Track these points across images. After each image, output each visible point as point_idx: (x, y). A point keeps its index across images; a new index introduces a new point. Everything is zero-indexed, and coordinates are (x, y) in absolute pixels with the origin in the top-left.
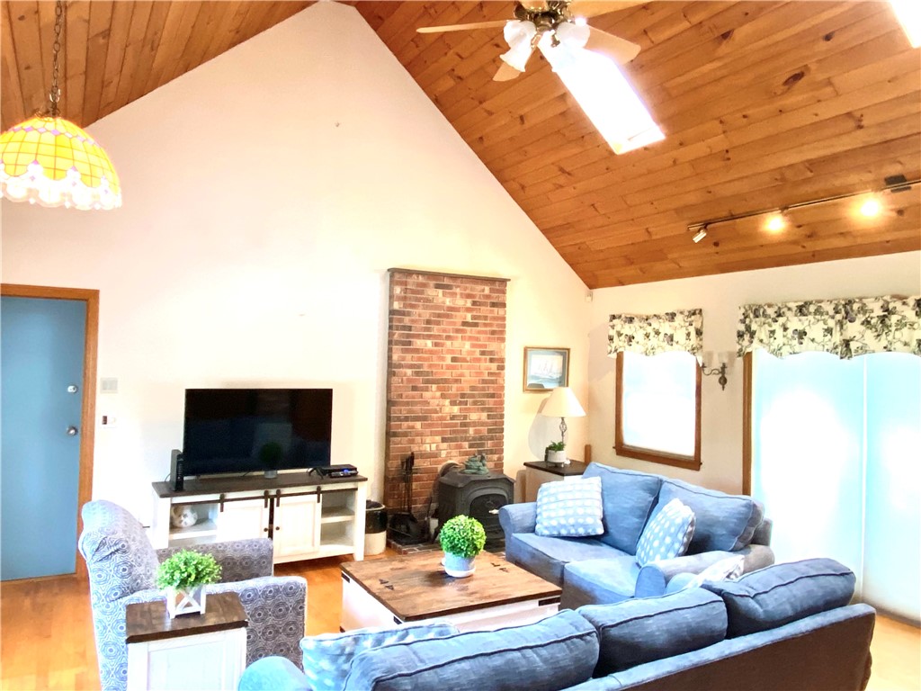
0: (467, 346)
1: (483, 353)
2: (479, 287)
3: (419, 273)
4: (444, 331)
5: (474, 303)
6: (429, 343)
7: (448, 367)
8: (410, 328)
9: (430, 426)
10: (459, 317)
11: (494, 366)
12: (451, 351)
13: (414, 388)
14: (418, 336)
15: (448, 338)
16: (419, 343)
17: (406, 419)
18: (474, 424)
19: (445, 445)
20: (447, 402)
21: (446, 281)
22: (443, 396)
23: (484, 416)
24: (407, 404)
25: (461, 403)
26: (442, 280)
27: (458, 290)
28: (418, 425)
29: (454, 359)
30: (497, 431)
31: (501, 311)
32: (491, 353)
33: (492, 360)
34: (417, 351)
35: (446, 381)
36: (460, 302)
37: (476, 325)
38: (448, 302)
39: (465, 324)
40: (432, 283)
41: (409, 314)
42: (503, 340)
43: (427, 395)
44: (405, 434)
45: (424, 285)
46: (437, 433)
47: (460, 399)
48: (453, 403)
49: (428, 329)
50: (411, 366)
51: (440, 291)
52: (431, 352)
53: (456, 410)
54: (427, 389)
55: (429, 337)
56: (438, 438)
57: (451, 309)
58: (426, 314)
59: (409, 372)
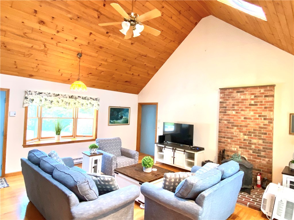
0: (252, 113)
1: (259, 116)
2: (258, 90)
3: (229, 89)
4: (240, 108)
5: (255, 97)
6: (234, 112)
7: (242, 121)
8: (226, 107)
9: (234, 141)
10: (247, 103)
11: (266, 122)
12: (242, 115)
13: (228, 128)
14: (229, 110)
15: (242, 110)
16: (229, 112)
17: (224, 137)
18: (255, 144)
19: (241, 149)
20: (242, 134)
21: (241, 90)
22: (240, 132)
23: (261, 142)
24: (225, 132)
25: (248, 135)
26: (238, 90)
27: (247, 92)
28: (229, 140)
29: (245, 118)
32: (263, 116)
33: (265, 119)
34: (228, 115)
35: (241, 126)
36: (248, 97)
37: (256, 105)
38: (242, 97)
39: (250, 105)
40: (235, 91)
41: (226, 103)
42: (272, 111)
43: (233, 130)
44: (224, 143)
45: (232, 92)
46: (237, 145)
48: (245, 135)
49: (234, 107)
50: (226, 120)
51: (239, 94)
52: (234, 115)
53: (246, 137)
54: (233, 128)
55: (234, 110)
56: (238, 147)
57: (243, 100)
58: (235, 102)
59: (226, 122)
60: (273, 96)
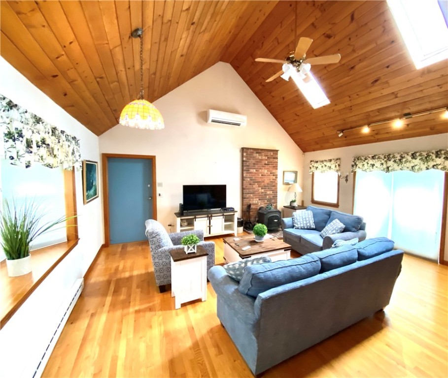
0: (266, 171)
1: (271, 173)
2: (270, 153)
3: (251, 149)
4: (259, 166)
5: (268, 158)
6: (255, 170)
7: (261, 178)
8: (248, 166)
9: (255, 195)
10: (264, 162)
11: (274, 177)
12: (261, 173)
13: (250, 184)
14: (251, 169)
15: (260, 169)
16: (252, 170)
17: (248, 194)
18: (268, 195)
19: (260, 201)
20: (260, 188)
21: (260, 151)
22: (259, 187)
23: (271, 192)
24: (248, 189)
25: (264, 189)
26: (259, 151)
27: (263, 154)
28: (252, 195)
29: (262, 175)
30: (275, 197)
31: (276, 160)
32: (273, 173)
33: (274, 175)
34: (251, 173)
35: (260, 182)
36: (264, 158)
37: (268, 164)
38: (260, 158)
39: (265, 164)
40: (255, 152)
41: (248, 162)
42: (277, 169)
43: (254, 186)
44: (248, 198)
45: (253, 153)
46: (257, 198)
47: (264, 187)
48: (262, 189)
49: (254, 166)
50: (249, 178)
51: (258, 155)
52: (255, 173)
53: (263, 190)
54: (254, 185)
55: (255, 169)
56: (258, 199)
57: (261, 160)
58: (254, 161)
59: (249, 179)
60: (277, 158)
